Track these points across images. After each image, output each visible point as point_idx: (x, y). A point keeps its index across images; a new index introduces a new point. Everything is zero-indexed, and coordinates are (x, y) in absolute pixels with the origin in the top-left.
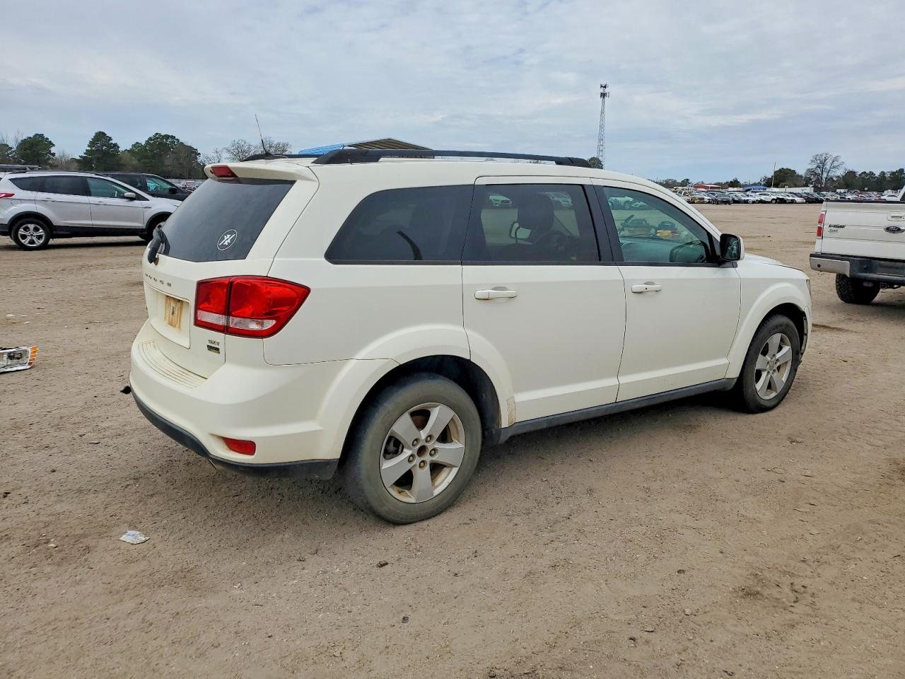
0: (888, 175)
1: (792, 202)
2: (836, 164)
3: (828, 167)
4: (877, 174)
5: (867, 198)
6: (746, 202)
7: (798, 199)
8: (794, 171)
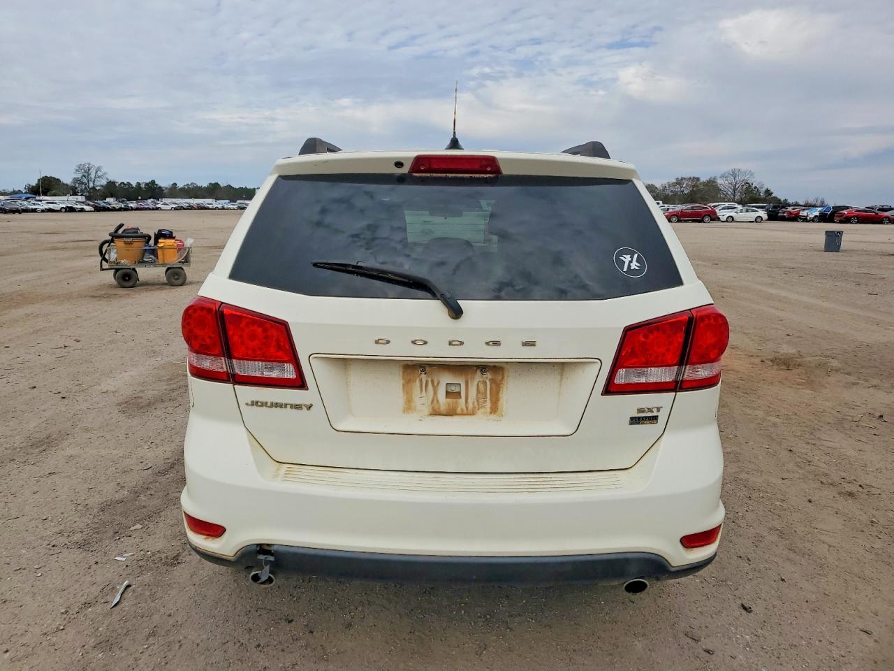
0: (143, 186)
1: (82, 210)
2: (99, 174)
3: (93, 176)
4: (134, 184)
5: (146, 206)
6: (34, 211)
7: (87, 208)
8: (58, 179)
